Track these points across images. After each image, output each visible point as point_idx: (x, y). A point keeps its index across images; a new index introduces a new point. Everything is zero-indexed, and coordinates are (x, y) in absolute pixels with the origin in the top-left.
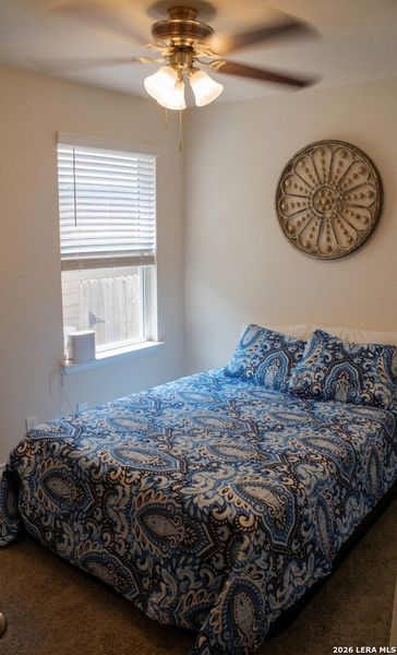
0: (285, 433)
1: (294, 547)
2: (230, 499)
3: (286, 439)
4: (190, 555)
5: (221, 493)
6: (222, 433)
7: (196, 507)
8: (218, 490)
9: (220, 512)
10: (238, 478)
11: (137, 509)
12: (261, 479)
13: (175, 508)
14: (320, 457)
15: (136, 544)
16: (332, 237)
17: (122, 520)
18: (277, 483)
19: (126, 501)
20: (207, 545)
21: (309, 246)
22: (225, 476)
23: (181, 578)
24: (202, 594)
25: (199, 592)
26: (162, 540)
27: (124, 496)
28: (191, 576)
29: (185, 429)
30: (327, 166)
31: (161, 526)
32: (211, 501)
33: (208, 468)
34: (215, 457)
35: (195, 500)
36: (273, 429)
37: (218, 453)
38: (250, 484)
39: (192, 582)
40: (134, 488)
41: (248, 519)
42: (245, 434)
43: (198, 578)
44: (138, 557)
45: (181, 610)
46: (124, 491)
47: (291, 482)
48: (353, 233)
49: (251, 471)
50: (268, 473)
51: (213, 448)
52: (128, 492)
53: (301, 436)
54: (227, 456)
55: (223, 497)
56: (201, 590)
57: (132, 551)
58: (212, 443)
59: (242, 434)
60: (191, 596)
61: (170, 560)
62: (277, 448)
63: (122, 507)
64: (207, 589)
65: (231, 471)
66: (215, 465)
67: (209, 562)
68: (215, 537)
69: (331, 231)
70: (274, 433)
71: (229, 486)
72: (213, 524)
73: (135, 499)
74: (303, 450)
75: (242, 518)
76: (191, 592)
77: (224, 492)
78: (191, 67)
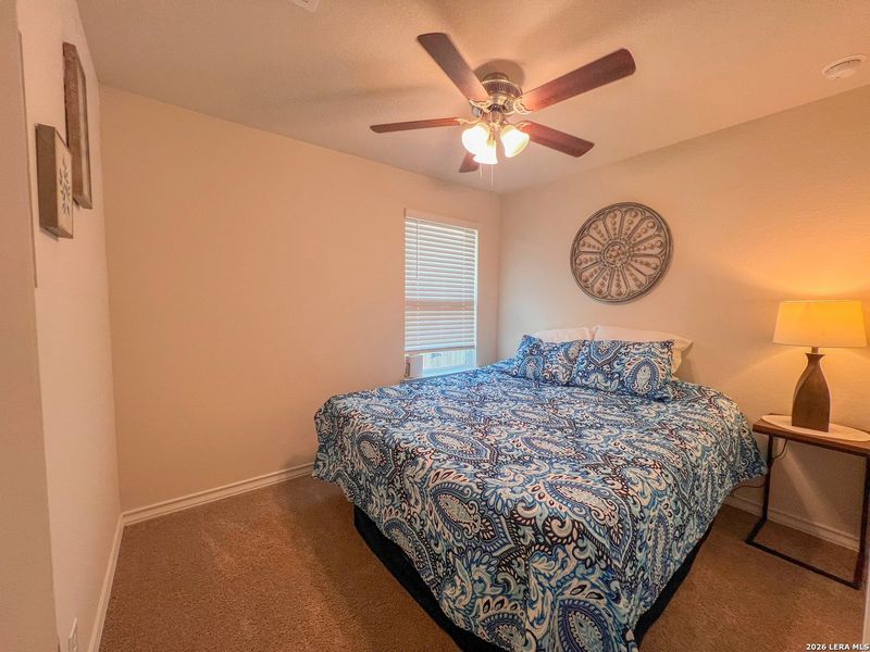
0: (605, 432)
1: (629, 573)
2: (540, 498)
3: (607, 439)
4: (485, 551)
5: (530, 491)
6: (538, 427)
7: (499, 497)
8: (527, 486)
9: (527, 509)
10: (552, 475)
11: (431, 485)
12: (580, 480)
13: (473, 492)
14: (650, 462)
15: (429, 522)
16: (622, 284)
17: (415, 494)
18: (600, 486)
19: (422, 473)
20: (505, 544)
21: (600, 292)
22: (537, 472)
23: (476, 578)
24: (502, 602)
25: (498, 599)
26: (455, 525)
27: (423, 468)
28: (487, 579)
29: (503, 420)
30: (617, 226)
31: (455, 510)
32: (519, 496)
33: (520, 461)
34: (529, 450)
35: (499, 491)
36: (591, 427)
37: (532, 446)
38: (566, 484)
39: (489, 586)
40: (437, 464)
41: (563, 524)
42: (561, 429)
43: (495, 583)
44: (432, 537)
45: (477, 615)
46: (424, 464)
47: (618, 485)
48: (642, 279)
49: (568, 470)
50: (588, 473)
51: (527, 441)
52: (428, 466)
53: (623, 437)
54: (543, 450)
55: (533, 496)
56: (501, 598)
57: (426, 529)
58: (527, 435)
59: (559, 429)
60: (488, 603)
61: (465, 552)
62: (597, 448)
63: (417, 480)
64: (509, 596)
65: (545, 468)
66: (527, 458)
67: (509, 565)
68: (516, 538)
69: (621, 278)
70: (593, 431)
71: (541, 485)
72: (515, 521)
73: (433, 474)
74: (628, 453)
75: (556, 523)
76: (489, 598)
77: (533, 490)
78: (501, 124)
